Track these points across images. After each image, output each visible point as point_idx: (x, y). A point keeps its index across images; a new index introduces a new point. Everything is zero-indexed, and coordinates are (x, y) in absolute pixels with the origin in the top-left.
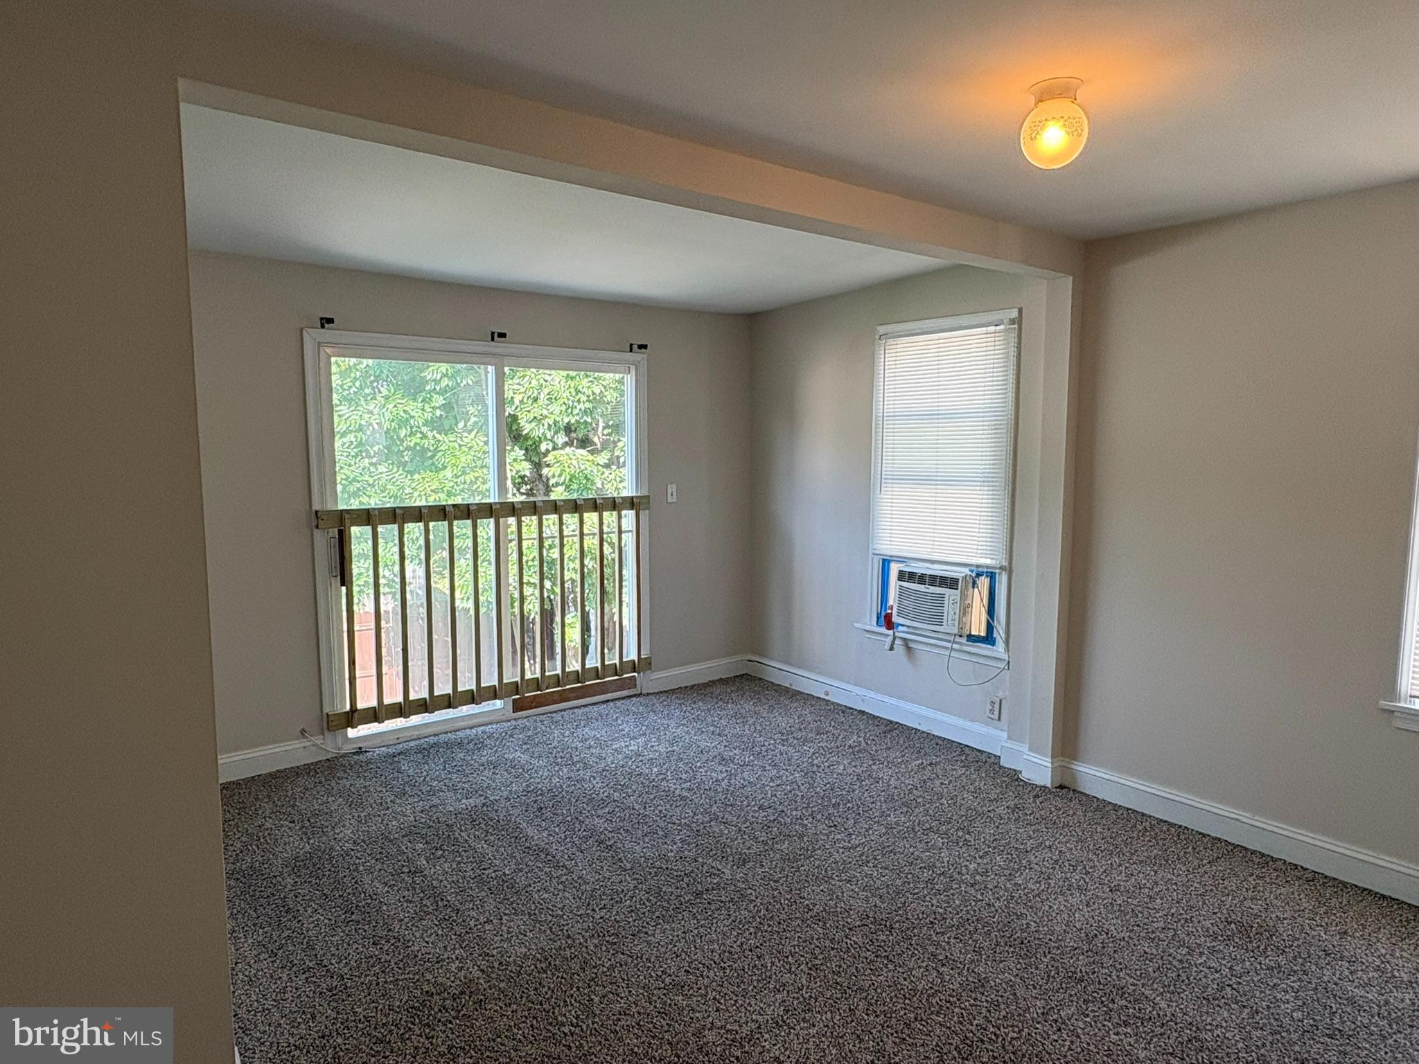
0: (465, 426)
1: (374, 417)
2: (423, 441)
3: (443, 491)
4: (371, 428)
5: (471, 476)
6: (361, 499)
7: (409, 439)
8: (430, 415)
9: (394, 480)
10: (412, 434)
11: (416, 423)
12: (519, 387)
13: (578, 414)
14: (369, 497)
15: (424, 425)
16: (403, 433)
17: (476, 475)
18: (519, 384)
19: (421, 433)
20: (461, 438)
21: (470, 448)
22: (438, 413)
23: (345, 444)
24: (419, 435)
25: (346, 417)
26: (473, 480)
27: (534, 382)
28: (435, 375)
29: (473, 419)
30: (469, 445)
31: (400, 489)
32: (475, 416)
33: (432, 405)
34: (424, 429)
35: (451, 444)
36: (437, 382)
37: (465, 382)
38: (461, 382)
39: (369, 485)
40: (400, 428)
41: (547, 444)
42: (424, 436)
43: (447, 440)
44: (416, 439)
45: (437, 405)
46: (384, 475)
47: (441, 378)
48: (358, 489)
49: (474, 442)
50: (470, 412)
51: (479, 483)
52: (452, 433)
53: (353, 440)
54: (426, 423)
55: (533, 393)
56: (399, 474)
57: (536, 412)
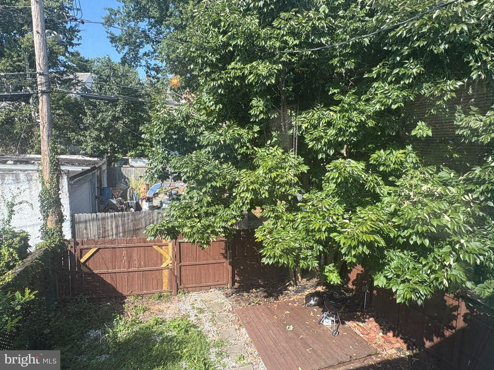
0: (271, 143)
1: (222, 137)
2: (247, 151)
3: (258, 183)
4: (220, 143)
5: (275, 174)
6: (212, 183)
7: (240, 150)
8: (252, 136)
9: (231, 172)
10: (242, 147)
11: (244, 141)
12: (305, 120)
13: (348, 136)
14: (217, 182)
15: (248, 142)
16: (236, 146)
17: (278, 173)
18: (305, 118)
19: (246, 146)
20: (269, 150)
21: (274, 156)
22: (256, 135)
23: (206, 152)
24: (245, 148)
25: (207, 137)
26: (276, 176)
27: (316, 116)
28: (256, 112)
29: (275, 139)
30: (273, 154)
31: (233, 178)
32: (276, 137)
33: (253, 131)
34: (248, 144)
35: (262, 153)
36: (257, 116)
37: (273, 116)
38: (271, 116)
39: (217, 175)
40: (235, 144)
41: (322, 155)
42: (248, 148)
43: (261, 151)
44: (243, 150)
45: (256, 131)
46: (225, 170)
47: (259, 114)
48: (211, 178)
49: (276, 152)
50: (273, 135)
51: (279, 178)
52: (264, 147)
53: (210, 150)
54: (250, 141)
55: (315, 122)
56: (233, 170)
57: (316, 134)
